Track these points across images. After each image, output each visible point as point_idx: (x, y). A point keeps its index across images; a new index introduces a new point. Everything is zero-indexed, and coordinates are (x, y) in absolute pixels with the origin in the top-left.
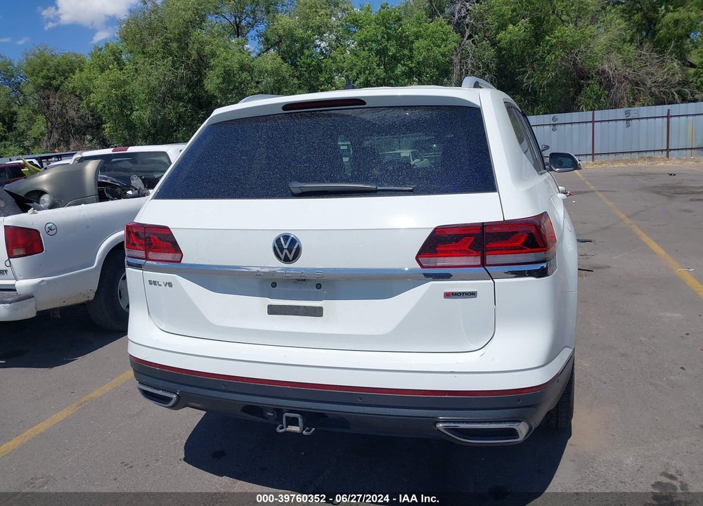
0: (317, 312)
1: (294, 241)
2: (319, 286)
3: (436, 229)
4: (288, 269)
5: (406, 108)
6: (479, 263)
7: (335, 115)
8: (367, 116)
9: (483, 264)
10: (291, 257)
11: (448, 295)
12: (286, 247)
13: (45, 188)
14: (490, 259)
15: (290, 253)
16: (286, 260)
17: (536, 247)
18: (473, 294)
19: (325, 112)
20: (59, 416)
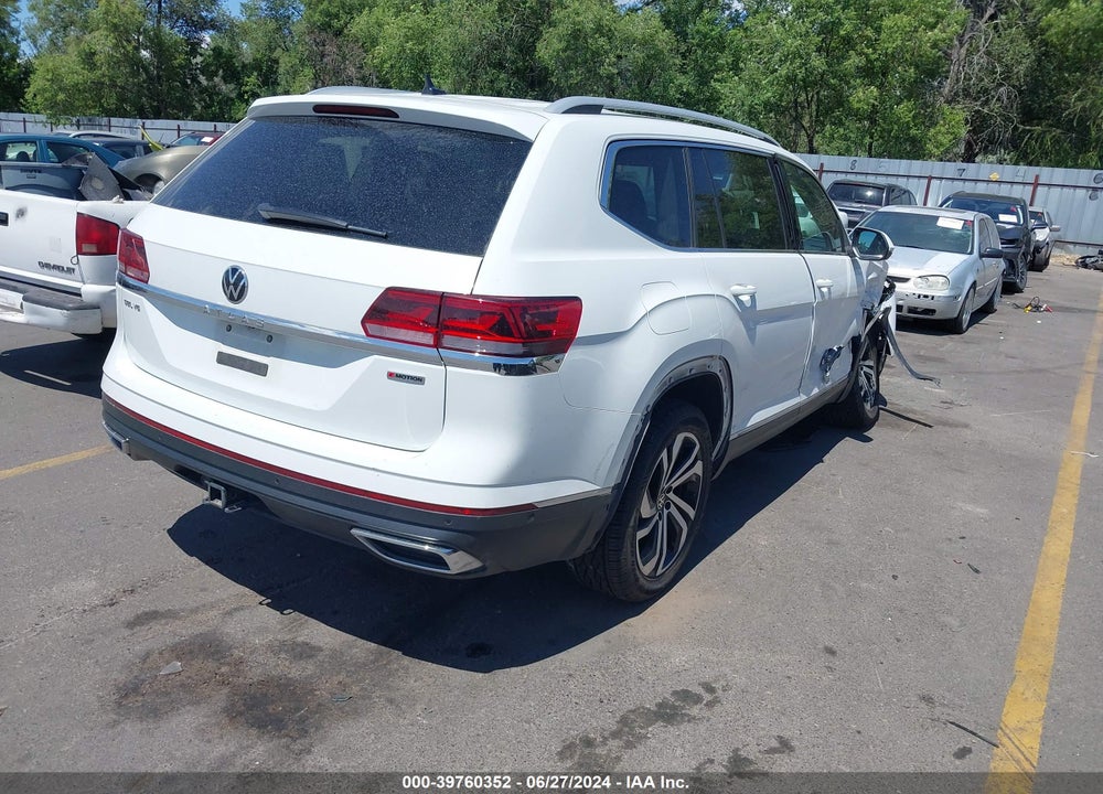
0: (261, 370)
1: (241, 277)
2: (270, 339)
3: (389, 290)
4: (234, 310)
5: (440, 128)
6: (432, 343)
7: (363, 126)
8: (394, 133)
9: (437, 345)
10: (236, 295)
11: (390, 375)
12: (232, 281)
13: (163, 173)
14: (448, 340)
15: (236, 290)
16: (231, 298)
17: (507, 336)
18: (420, 380)
19: (353, 121)
20: (79, 456)
